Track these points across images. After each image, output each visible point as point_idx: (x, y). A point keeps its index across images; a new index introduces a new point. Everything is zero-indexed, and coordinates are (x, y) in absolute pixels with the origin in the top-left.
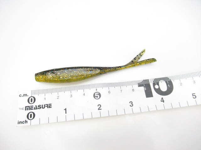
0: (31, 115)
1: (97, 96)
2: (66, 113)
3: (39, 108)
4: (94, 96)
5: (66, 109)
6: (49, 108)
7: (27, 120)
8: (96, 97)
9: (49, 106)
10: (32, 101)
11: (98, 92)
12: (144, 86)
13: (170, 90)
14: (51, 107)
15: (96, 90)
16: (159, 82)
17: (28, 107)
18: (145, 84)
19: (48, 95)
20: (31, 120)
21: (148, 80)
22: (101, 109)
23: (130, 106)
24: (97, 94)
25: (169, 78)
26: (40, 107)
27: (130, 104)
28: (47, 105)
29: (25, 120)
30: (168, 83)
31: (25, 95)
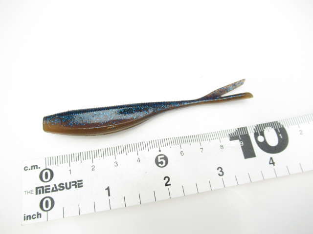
0: (47, 202)
2: (109, 195)
3: (60, 190)
5: (108, 189)
6: (78, 189)
7: (40, 211)
9: (79, 184)
12: (239, 139)
13: (283, 143)
14: (82, 186)
15: (160, 151)
16: (265, 130)
17: (41, 189)
18: (241, 136)
20: (47, 211)
21: (245, 129)
23: (219, 174)
24: (161, 159)
25: (279, 123)
26: (62, 187)
27: (219, 172)
28: (74, 183)
29: (38, 213)
30: (279, 131)
31: (35, 167)
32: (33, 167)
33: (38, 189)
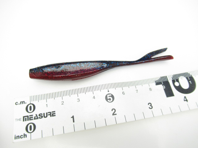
0: (31, 127)
1: (110, 98)
2: (74, 122)
3: (40, 118)
5: (73, 117)
6: (52, 117)
7: (26, 133)
8: (108, 99)
9: (53, 114)
10: (31, 109)
11: (110, 94)
12: (162, 84)
13: (192, 87)
14: (55, 116)
15: (108, 91)
16: (179, 78)
17: (27, 117)
18: (164, 82)
19: (50, 101)
20: (31, 133)
21: (165, 77)
22: (116, 114)
23: (149, 108)
24: (109, 96)
25: (189, 74)
26: (41, 116)
27: (149, 106)
28: (49, 114)
29: (24, 134)
30: (189, 79)
31: (23, 102)
32: (22, 103)
33: (25, 118)
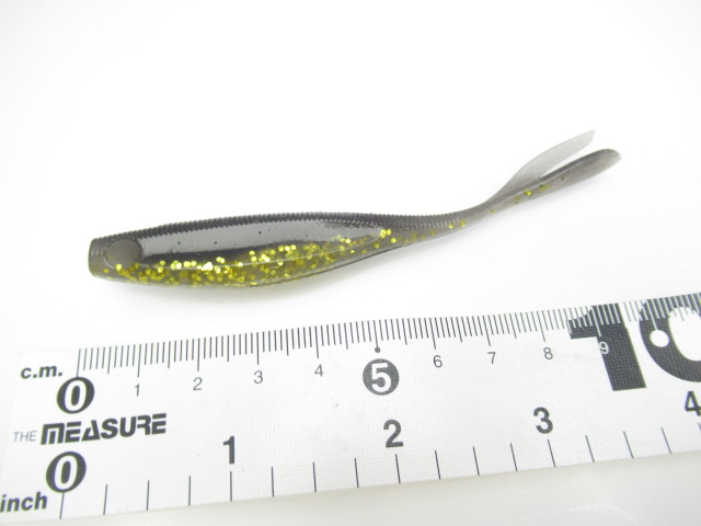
4: (368, 381)
8: (375, 382)
10: (74, 399)
11: (384, 361)
19: (153, 372)
22: (401, 444)
